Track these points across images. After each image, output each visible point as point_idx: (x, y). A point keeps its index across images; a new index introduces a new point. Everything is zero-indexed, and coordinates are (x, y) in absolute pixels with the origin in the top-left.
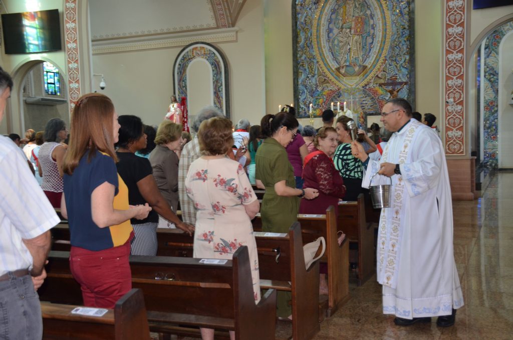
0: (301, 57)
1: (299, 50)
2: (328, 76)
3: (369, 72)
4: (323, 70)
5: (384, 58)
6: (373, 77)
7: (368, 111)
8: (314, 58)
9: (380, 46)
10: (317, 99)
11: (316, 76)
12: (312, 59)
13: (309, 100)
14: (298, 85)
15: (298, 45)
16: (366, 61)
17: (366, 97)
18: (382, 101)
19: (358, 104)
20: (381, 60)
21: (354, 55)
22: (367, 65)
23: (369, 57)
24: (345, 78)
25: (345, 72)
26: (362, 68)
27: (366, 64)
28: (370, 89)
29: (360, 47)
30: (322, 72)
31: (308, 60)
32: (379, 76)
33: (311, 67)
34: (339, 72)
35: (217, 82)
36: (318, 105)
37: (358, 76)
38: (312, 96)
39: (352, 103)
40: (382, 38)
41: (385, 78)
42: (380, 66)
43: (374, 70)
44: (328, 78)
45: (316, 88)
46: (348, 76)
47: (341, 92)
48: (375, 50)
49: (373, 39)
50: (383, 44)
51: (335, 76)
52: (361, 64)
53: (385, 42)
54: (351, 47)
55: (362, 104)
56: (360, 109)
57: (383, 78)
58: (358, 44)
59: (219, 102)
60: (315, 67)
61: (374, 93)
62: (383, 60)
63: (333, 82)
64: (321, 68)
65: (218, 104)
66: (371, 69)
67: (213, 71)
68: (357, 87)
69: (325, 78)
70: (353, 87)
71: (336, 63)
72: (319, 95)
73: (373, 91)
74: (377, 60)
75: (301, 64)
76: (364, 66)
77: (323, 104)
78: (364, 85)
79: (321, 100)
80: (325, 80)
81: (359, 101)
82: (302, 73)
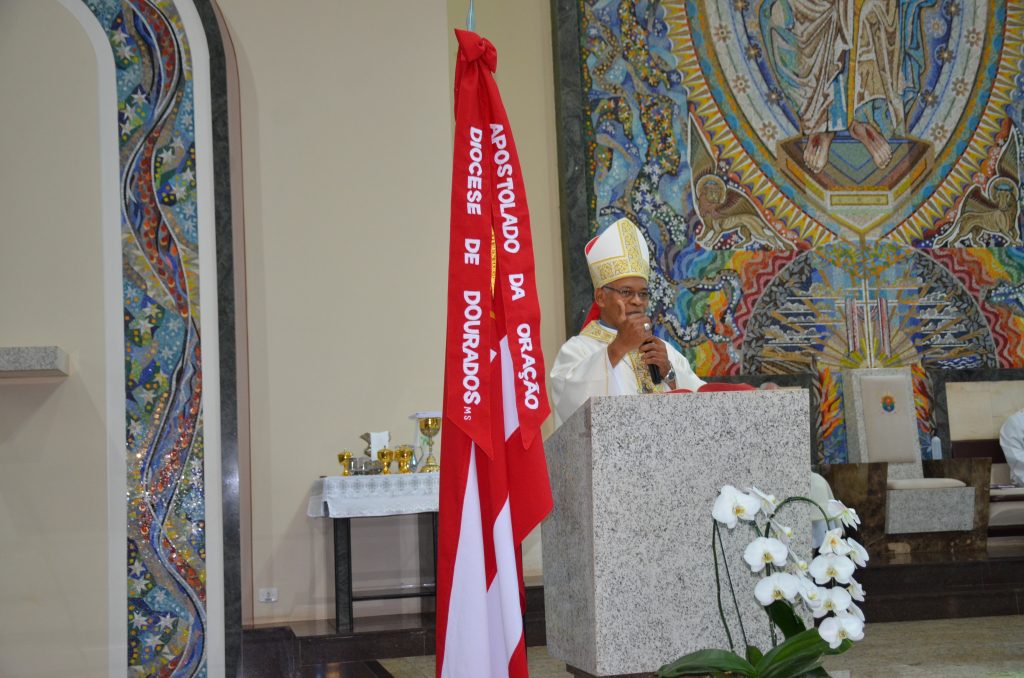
0: (605, 68)
1: (593, 32)
2: (746, 179)
3: (938, 172)
4: (720, 148)
5: (1002, 115)
6: (956, 199)
7: (946, 361)
8: (672, 84)
9: (982, 58)
10: (697, 290)
11: (687, 175)
12: (662, 88)
13: (656, 295)
14: (591, 213)
15: (588, 10)
16: (923, 122)
17: (931, 290)
18: (1004, 311)
19: (895, 322)
20: (989, 124)
21: (864, 85)
22: (927, 137)
23: (936, 102)
24: (827, 193)
25: (828, 162)
26: (904, 150)
27: (922, 132)
28: (949, 255)
29: (891, 54)
30: (715, 156)
31: (641, 87)
32: (985, 194)
33: (658, 123)
34: (801, 163)
35: (151, 139)
36: (703, 321)
37: (891, 188)
38: (670, 276)
39: (868, 316)
40: (988, 22)
41: (1012, 205)
42: (988, 149)
43: (963, 167)
44: (749, 187)
45: (690, 240)
46: (843, 187)
47: (816, 262)
48: (957, 74)
49: (949, 23)
50: (991, 47)
51: (780, 180)
52: (901, 130)
53: (1001, 41)
54: (850, 46)
55: (915, 322)
56: (909, 351)
57: (1003, 204)
58: (883, 35)
59: (161, 272)
60: (677, 128)
61: (969, 274)
62: (1000, 121)
63: (772, 210)
64: (711, 134)
65: (157, 288)
66: (946, 161)
67: (121, 65)
68: (889, 240)
69: (731, 186)
70: (871, 238)
71: (784, 120)
72: (702, 272)
73: (962, 262)
74: (970, 121)
75: (604, 104)
76: (913, 144)
77: (729, 318)
78: (918, 234)
79: (716, 300)
80: (732, 196)
81: (901, 308)
82: (611, 150)
